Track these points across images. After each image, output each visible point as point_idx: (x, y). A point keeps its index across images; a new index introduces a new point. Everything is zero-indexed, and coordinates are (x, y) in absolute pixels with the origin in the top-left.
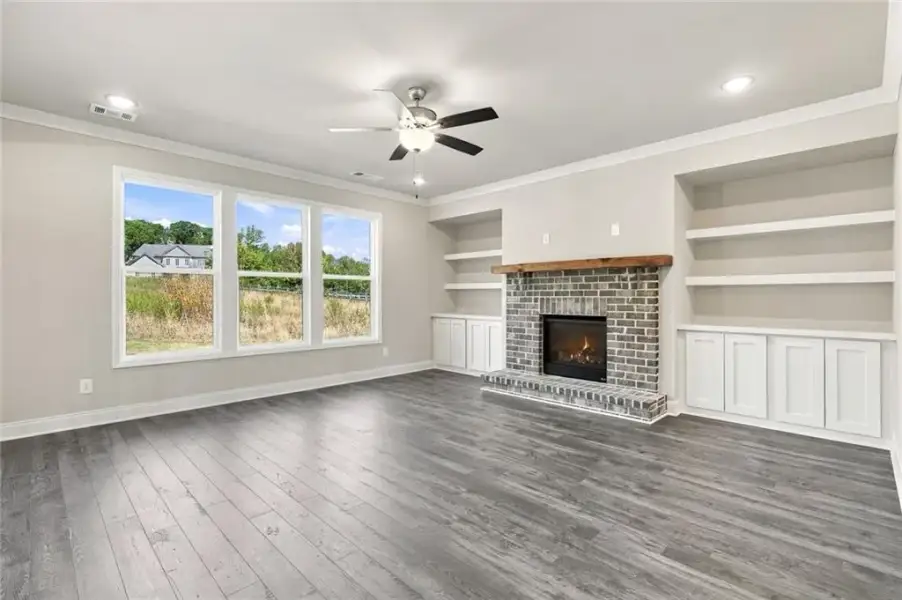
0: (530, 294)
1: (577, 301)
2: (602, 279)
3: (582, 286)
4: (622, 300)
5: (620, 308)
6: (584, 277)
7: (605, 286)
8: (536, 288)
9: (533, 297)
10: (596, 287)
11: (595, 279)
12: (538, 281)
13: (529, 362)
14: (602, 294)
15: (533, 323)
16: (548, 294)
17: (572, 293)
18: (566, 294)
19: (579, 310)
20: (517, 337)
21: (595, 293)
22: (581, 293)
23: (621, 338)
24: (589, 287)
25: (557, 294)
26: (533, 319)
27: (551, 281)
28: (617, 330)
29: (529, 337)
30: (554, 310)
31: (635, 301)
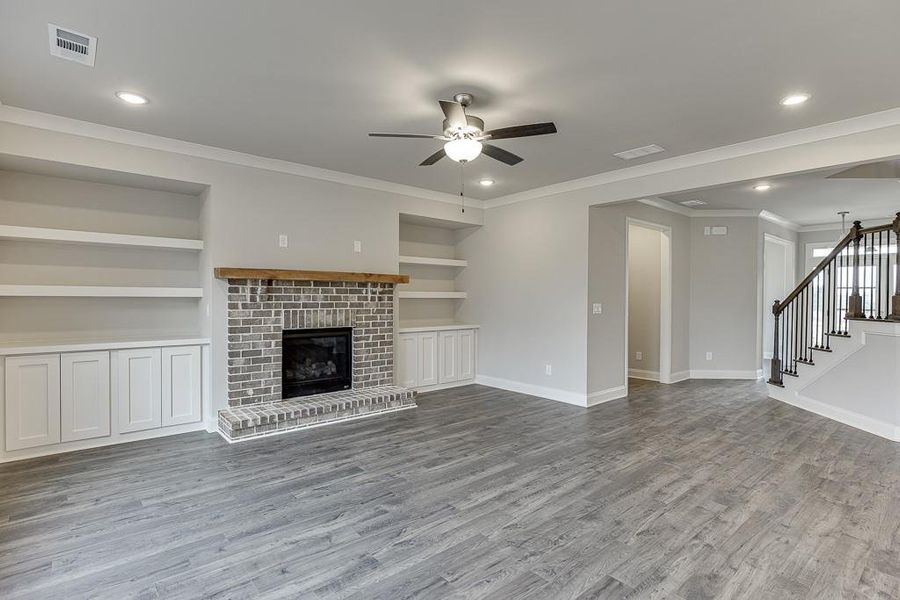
0: (269, 306)
1: (328, 313)
2: (352, 292)
3: (332, 298)
4: (368, 311)
5: (367, 318)
6: (334, 289)
7: (354, 298)
8: (277, 298)
9: (273, 311)
10: (346, 298)
11: (346, 292)
12: (279, 290)
13: (267, 390)
14: (352, 305)
15: (273, 342)
16: (295, 306)
17: (323, 305)
18: (317, 305)
19: (331, 322)
20: (247, 362)
21: (345, 305)
22: (331, 305)
23: (367, 345)
24: (339, 298)
25: (305, 306)
26: (274, 337)
27: (298, 291)
28: (364, 339)
29: (267, 360)
30: (302, 323)
31: (378, 311)
